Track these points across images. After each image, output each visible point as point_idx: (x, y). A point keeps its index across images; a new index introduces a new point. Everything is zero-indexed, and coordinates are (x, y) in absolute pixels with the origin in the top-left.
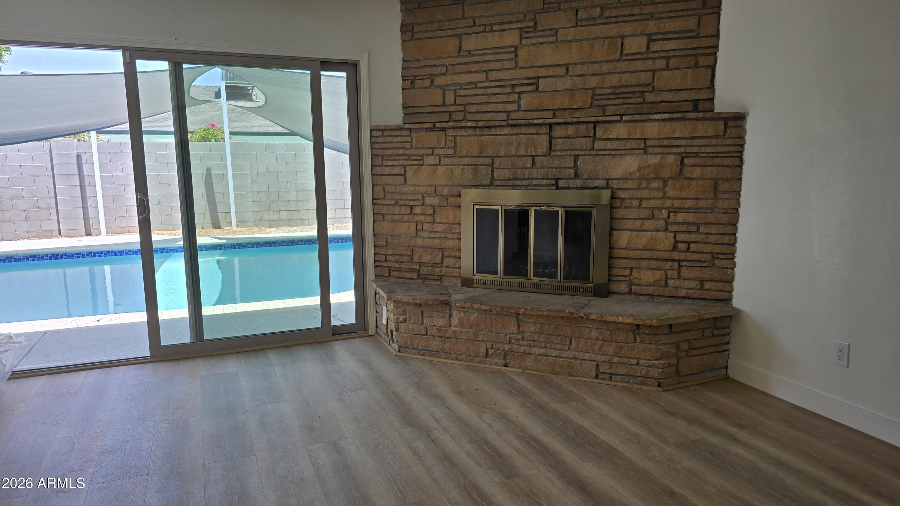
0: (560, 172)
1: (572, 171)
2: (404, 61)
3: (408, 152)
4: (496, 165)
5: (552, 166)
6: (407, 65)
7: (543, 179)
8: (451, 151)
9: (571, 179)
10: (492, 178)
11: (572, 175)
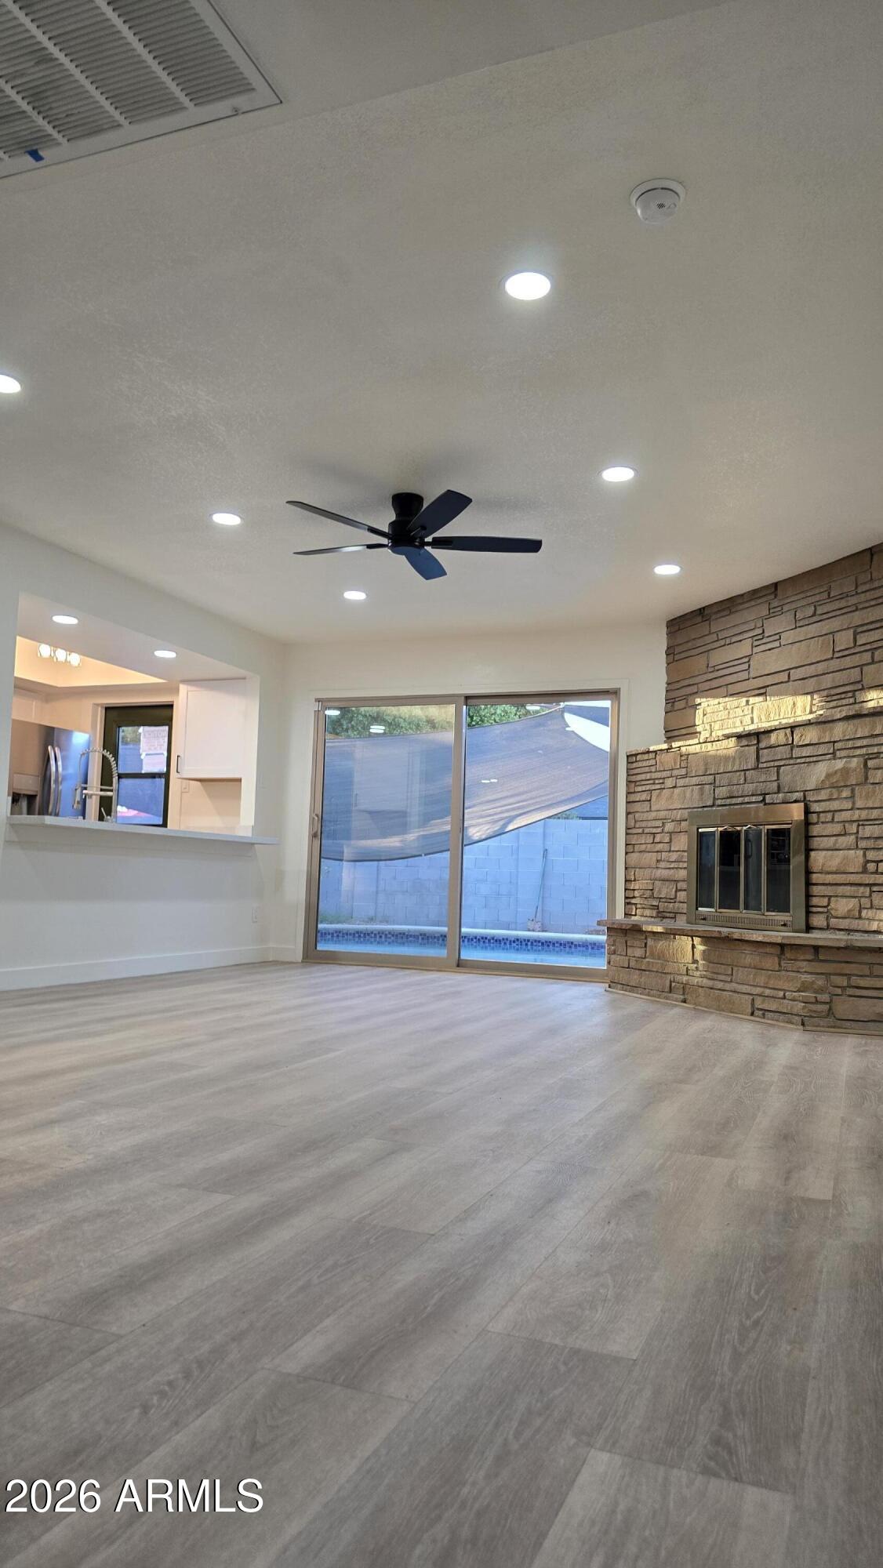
0: (766, 786)
1: (775, 784)
2: (668, 684)
3: (654, 775)
4: (717, 783)
5: (760, 780)
6: (671, 687)
7: (753, 795)
8: (683, 771)
9: (775, 793)
10: (714, 799)
11: (776, 789)
